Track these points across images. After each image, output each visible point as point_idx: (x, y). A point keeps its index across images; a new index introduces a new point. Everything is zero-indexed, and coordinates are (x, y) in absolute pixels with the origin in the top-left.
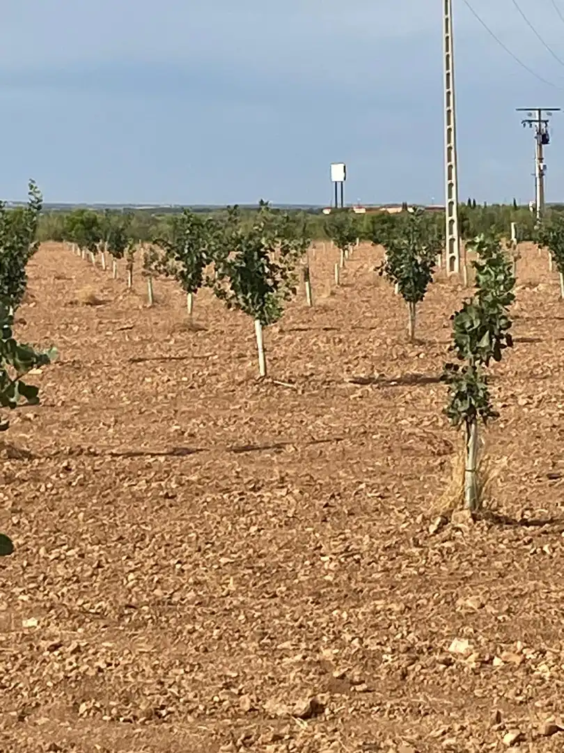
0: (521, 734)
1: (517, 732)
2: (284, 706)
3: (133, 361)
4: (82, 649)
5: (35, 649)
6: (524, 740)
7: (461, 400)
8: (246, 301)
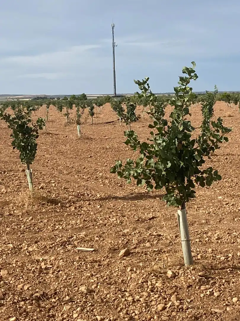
4: (234, 205)
5: (222, 204)
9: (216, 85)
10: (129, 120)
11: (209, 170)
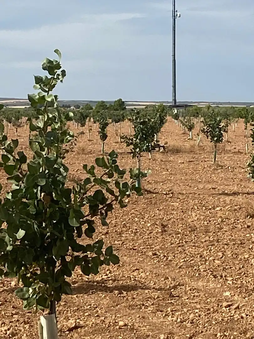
10: (138, 149)
11: (97, 245)
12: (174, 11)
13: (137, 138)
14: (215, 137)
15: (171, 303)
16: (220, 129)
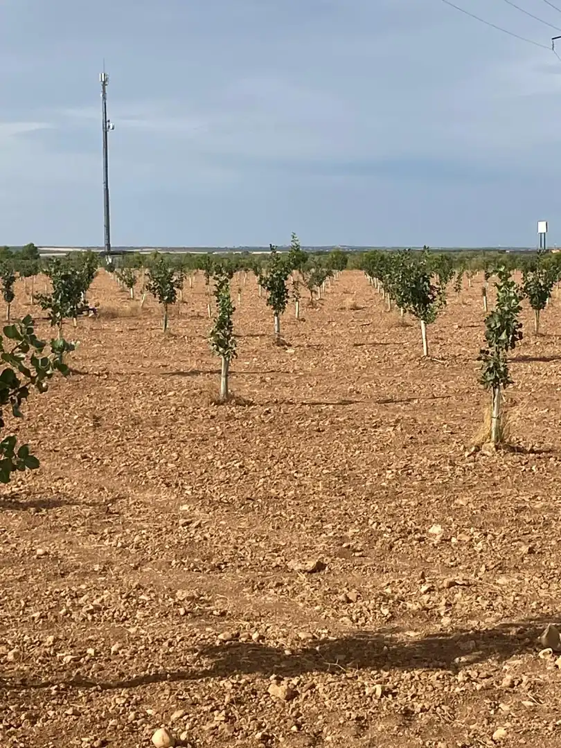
0: (433, 587)
1: (430, 585)
2: (300, 565)
3: (356, 345)
4: (202, 525)
5: (175, 525)
6: (433, 590)
7: (490, 373)
8: (415, 309)
9: (294, 234)
10: (59, 314)
11: (7, 443)
12: (106, 121)
13: (57, 298)
14: (165, 296)
15: (109, 522)
16: (172, 285)
